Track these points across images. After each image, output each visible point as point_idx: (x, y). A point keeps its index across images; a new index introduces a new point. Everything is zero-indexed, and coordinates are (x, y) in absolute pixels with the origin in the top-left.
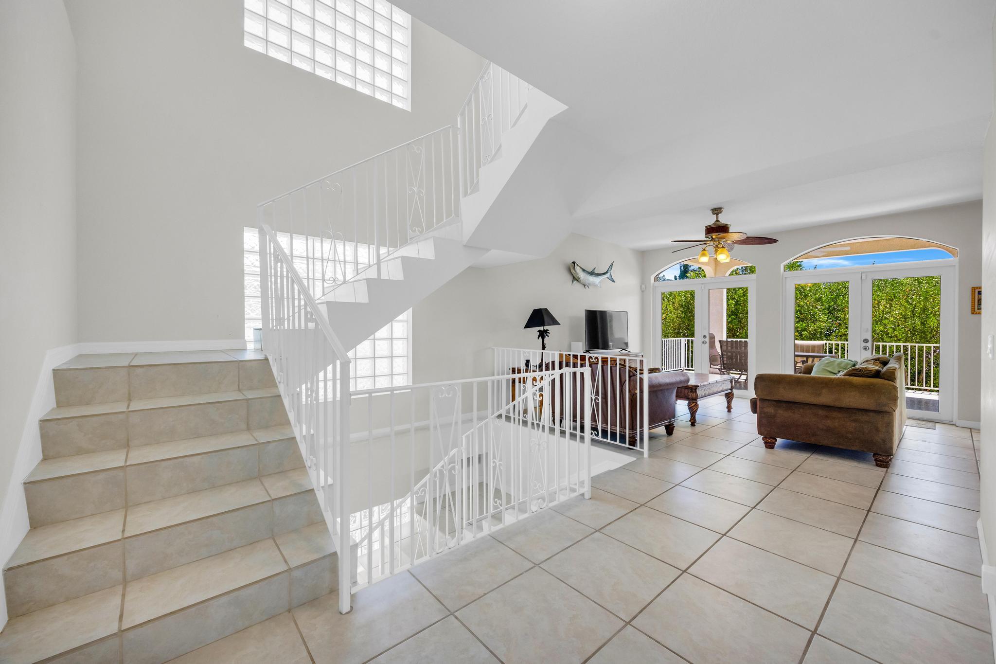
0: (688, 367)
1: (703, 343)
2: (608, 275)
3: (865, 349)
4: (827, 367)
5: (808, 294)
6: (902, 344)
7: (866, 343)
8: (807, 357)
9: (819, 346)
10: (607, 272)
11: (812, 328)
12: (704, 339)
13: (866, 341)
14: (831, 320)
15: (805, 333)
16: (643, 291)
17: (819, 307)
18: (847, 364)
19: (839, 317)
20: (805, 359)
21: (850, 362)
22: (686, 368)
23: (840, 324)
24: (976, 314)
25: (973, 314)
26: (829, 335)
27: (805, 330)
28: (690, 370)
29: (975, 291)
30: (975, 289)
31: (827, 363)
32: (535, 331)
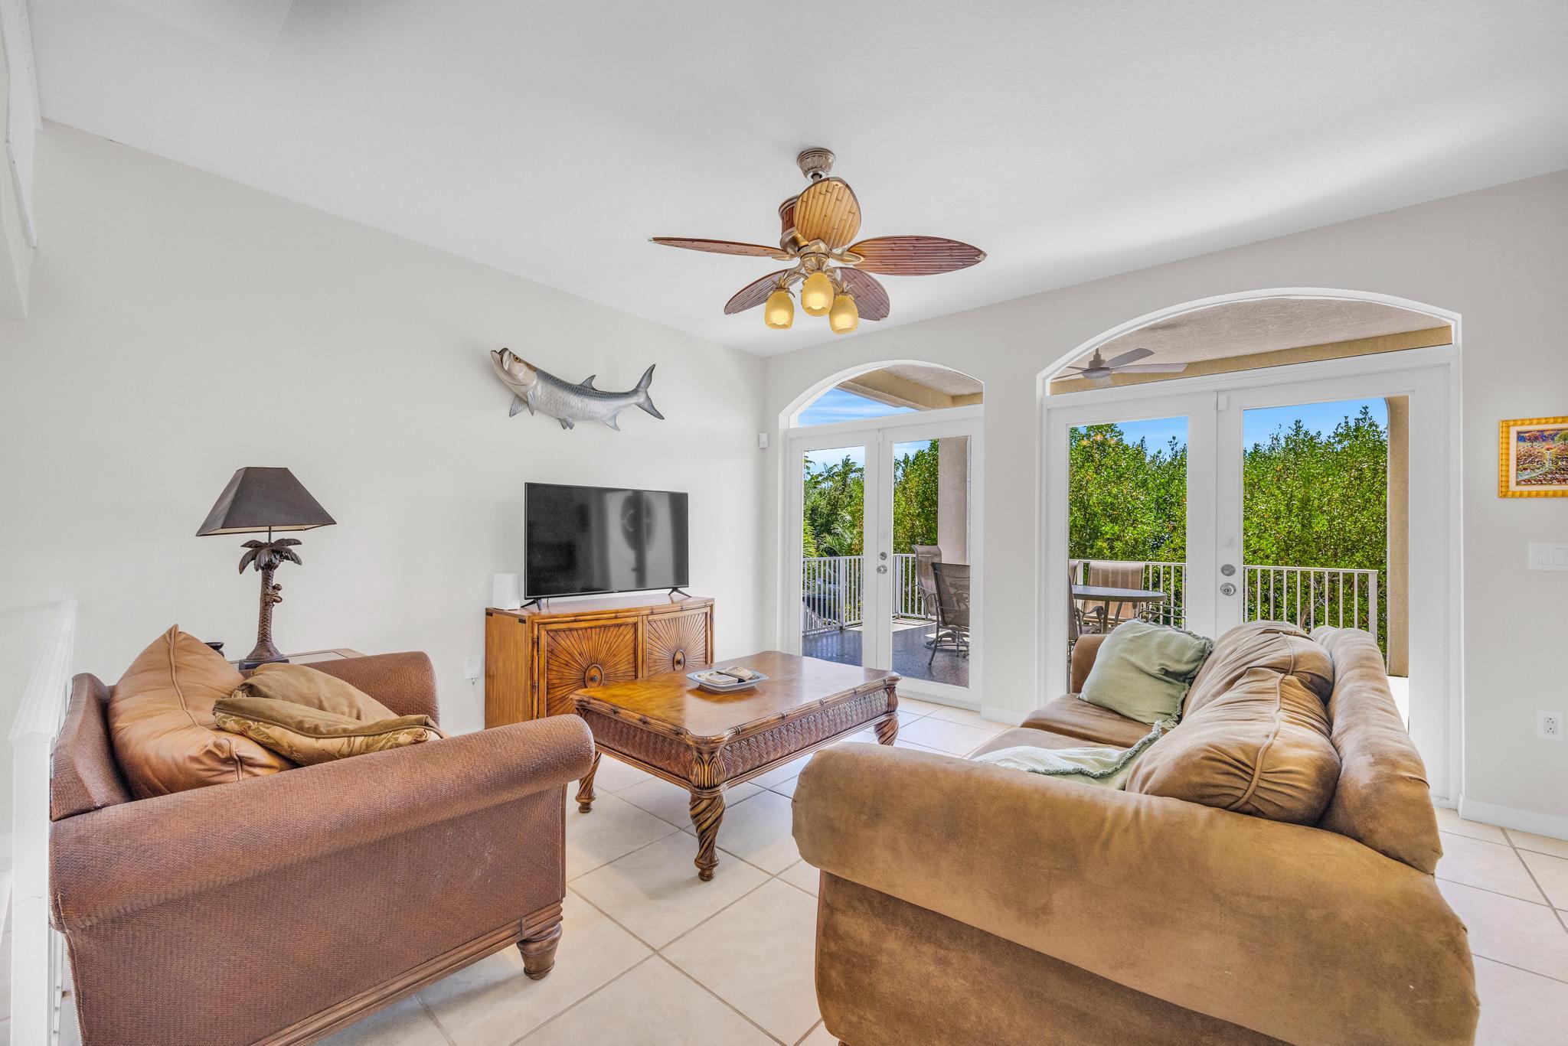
0: (906, 611)
1: (879, 570)
2: (641, 398)
3: (1227, 590)
4: (1131, 652)
5: (1124, 473)
6: (1272, 568)
7: (1228, 575)
8: (1108, 599)
9: (1135, 572)
10: (635, 392)
11: (1130, 534)
12: (881, 563)
13: (1228, 570)
14: (1161, 521)
15: (1118, 545)
16: (763, 449)
17: (1142, 498)
18: (1185, 646)
19: (1173, 516)
20: (1101, 604)
21: (1190, 638)
22: (904, 614)
23: (1175, 528)
24: (1513, 496)
25: (1505, 496)
26: (1158, 547)
27: (1118, 538)
28: (909, 617)
29: (1508, 432)
30: (1508, 427)
31: (1132, 640)
32: (235, 543)
